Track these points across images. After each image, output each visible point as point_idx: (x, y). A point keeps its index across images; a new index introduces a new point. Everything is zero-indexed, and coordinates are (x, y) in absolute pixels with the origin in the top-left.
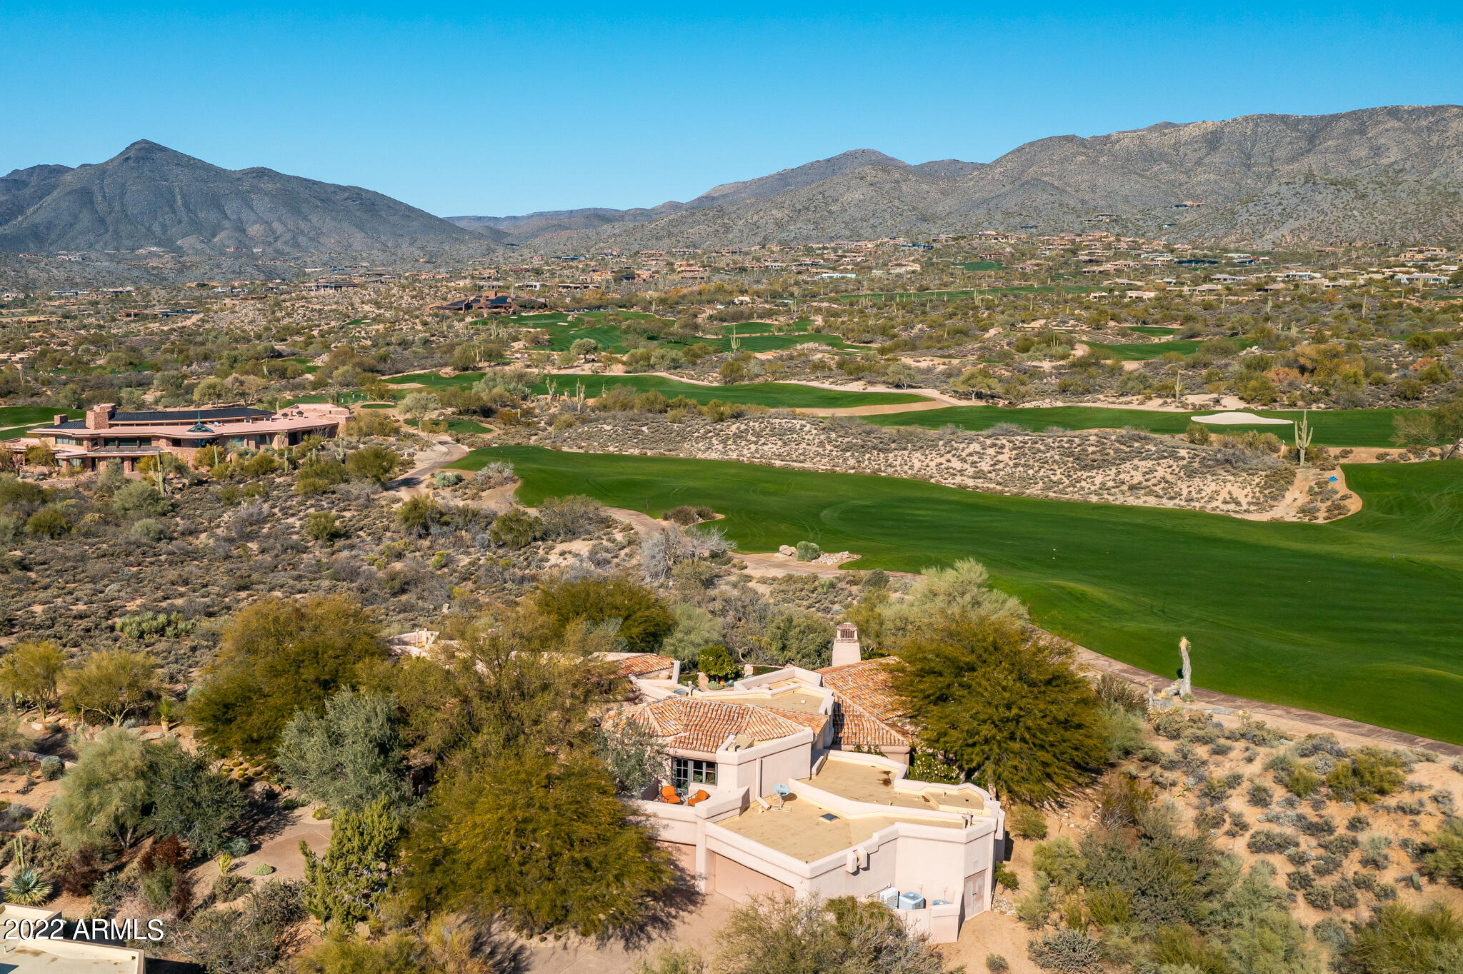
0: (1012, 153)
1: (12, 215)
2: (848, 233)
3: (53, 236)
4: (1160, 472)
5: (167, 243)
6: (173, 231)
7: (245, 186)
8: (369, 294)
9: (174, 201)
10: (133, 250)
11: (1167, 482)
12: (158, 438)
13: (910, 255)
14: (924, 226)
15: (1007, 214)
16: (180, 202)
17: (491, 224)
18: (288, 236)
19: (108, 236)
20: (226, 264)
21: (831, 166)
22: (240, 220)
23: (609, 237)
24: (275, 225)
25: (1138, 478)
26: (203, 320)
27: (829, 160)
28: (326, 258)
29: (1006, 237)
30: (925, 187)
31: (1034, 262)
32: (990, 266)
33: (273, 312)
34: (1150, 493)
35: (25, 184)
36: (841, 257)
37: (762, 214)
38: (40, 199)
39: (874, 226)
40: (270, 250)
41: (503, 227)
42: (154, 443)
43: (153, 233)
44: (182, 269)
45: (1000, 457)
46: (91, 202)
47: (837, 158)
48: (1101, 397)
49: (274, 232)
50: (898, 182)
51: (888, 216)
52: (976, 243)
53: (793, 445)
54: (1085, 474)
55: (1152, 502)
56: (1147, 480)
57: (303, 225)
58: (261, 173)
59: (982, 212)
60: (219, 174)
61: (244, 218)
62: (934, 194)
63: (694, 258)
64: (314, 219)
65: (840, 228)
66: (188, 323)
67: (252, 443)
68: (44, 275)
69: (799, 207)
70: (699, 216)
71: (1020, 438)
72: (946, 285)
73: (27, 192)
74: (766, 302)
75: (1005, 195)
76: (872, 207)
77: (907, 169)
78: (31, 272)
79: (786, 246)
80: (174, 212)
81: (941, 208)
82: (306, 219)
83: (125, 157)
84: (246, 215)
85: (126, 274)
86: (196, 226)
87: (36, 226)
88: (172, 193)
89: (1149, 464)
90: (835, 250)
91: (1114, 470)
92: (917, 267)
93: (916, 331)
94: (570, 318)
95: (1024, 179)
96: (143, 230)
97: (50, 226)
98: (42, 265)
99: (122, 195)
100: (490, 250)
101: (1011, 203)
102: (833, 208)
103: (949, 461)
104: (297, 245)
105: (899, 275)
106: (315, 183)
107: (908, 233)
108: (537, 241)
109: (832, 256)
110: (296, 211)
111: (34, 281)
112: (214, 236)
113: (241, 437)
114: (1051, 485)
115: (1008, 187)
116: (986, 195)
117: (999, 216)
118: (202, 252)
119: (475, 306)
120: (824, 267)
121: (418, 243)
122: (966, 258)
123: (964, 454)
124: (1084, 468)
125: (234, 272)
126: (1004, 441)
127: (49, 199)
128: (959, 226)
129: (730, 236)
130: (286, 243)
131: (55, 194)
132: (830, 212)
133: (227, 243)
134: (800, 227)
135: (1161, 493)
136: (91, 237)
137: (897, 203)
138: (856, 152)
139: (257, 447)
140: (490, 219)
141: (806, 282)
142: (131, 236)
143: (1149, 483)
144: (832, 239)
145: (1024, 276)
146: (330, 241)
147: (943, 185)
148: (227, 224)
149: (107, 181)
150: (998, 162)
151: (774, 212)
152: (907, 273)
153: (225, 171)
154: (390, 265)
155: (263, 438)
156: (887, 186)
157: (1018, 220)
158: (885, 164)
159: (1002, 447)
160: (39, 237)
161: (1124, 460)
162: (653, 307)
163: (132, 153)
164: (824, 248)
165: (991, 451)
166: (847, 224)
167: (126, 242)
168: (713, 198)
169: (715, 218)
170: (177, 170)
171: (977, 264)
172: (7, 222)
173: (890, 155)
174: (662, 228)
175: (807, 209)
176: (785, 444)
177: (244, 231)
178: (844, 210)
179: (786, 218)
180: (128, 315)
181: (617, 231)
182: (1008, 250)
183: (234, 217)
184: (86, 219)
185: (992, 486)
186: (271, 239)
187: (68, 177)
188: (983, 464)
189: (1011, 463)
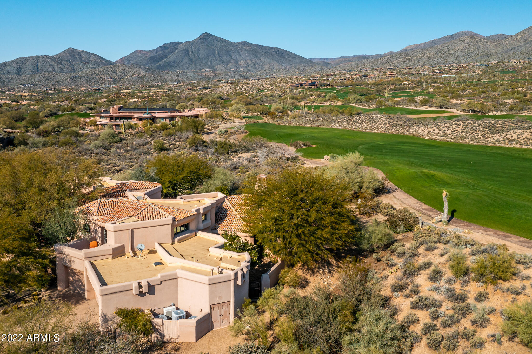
0: (525, 30)
1: (163, 58)
2: (456, 61)
3: (175, 65)
4: (526, 134)
5: (212, 68)
6: (214, 63)
7: (239, 48)
8: (269, 81)
9: (215, 53)
10: (201, 70)
11: (527, 139)
12: (134, 118)
13: (479, 69)
14: (487, 58)
15: (521, 53)
16: (217, 53)
17: (326, 61)
18: (252, 65)
19: (193, 65)
20: (230, 74)
21: (453, 37)
22: (237, 59)
23: (365, 64)
24: (248, 61)
25: (515, 136)
26: (211, 91)
27: (452, 35)
28: (264, 72)
29: (520, 62)
30: (488, 44)
31: (530, 70)
32: (511, 72)
33: (235, 88)
34: (518, 143)
35: (168, 48)
36: (451, 70)
37: (423, 55)
38: (172, 53)
39: (467, 59)
40: (246, 69)
41: (328, 61)
42: (133, 120)
43: (207, 64)
44: (215, 76)
45: (457, 129)
46: (188, 54)
47: (455, 34)
48: (526, 112)
49: (248, 63)
50: (477, 42)
51: (473, 55)
52: (507, 64)
53: (374, 124)
54: (491, 135)
55: (518, 146)
56: (518, 138)
57: (258, 61)
58: (245, 43)
59: (511, 53)
60: (231, 44)
61: (238, 58)
62: (492, 46)
63: (394, 70)
64: (262, 59)
65: (453, 60)
66: (206, 91)
67: (168, 120)
68: (170, 77)
69: (437, 52)
70: (399, 56)
71: (468, 121)
72: (490, 79)
73: (168, 51)
74: (414, 84)
75: (521, 46)
76: (466, 52)
77: (482, 38)
78: (165, 76)
79: (431, 66)
80: (215, 57)
81: (495, 52)
82: (259, 59)
83: (199, 38)
84: (239, 58)
85: (197, 78)
86: (222, 62)
87: (170, 62)
88: (214, 50)
89: (521, 131)
90: (450, 67)
91: (505, 134)
92: (481, 73)
93: (467, 92)
94: (337, 89)
95: (529, 40)
96: (204, 63)
97: (174, 62)
98: (170, 74)
99: (198, 51)
100: (322, 69)
101: (523, 49)
102: (451, 52)
103: (434, 130)
104: (255, 68)
105: (472, 76)
106: (263, 46)
107: (480, 61)
108: (339, 66)
109: (448, 69)
110: (256, 56)
111: (166, 80)
112: (228, 65)
113: (163, 118)
114: (474, 139)
115: (523, 43)
116: (513, 46)
117: (518, 54)
118: (223, 70)
119: (304, 85)
120: (444, 73)
121: (297, 67)
122: (502, 70)
123: (441, 128)
124: (491, 133)
125: (232, 77)
126: (461, 123)
127: (174, 53)
128: (501, 58)
129: (410, 63)
130: (252, 67)
131: (177, 51)
132: (450, 54)
133: (232, 67)
134: (438, 59)
135: (523, 143)
136: (188, 65)
137: (477, 50)
138: (463, 32)
139: (170, 122)
140: (325, 59)
141: (435, 78)
142: (200, 65)
143: (519, 139)
144: (450, 64)
145: (525, 75)
146: (267, 67)
147: (496, 43)
148: (232, 61)
149: (194, 47)
150: (519, 34)
151: (428, 54)
152: (476, 75)
153: (232, 43)
154: (286, 74)
155: (172, 118)
156: (473, 44)
157: (526, 55)
158: (473, 36)
159: (460, 125)
160: (171, 65)
161: (511, 130)
162: (369, 86)
163: (202, 37)
164: (446, 67)
165: (454, 127)
166: (456, 58)
167: (198, 67)
168: (407, 50)
169: (405, 57)
170: (216, 43)
171: (506, 72)
172: (161, 60)
173: (476, 33)
174: (385, 61)
175: (441, 53)
176: (371, 124)
177: (238, 63)
178: (455, 53)
179: (433, 56)
180: (189, 89)
181: (369, 62)
182: (520, 66)
183: (234, 58)
184: (186, 59)
185: (448, 140)
186: (247, 66)
187: (181, 46)
188: (448, 131)
189: (460, 131)
